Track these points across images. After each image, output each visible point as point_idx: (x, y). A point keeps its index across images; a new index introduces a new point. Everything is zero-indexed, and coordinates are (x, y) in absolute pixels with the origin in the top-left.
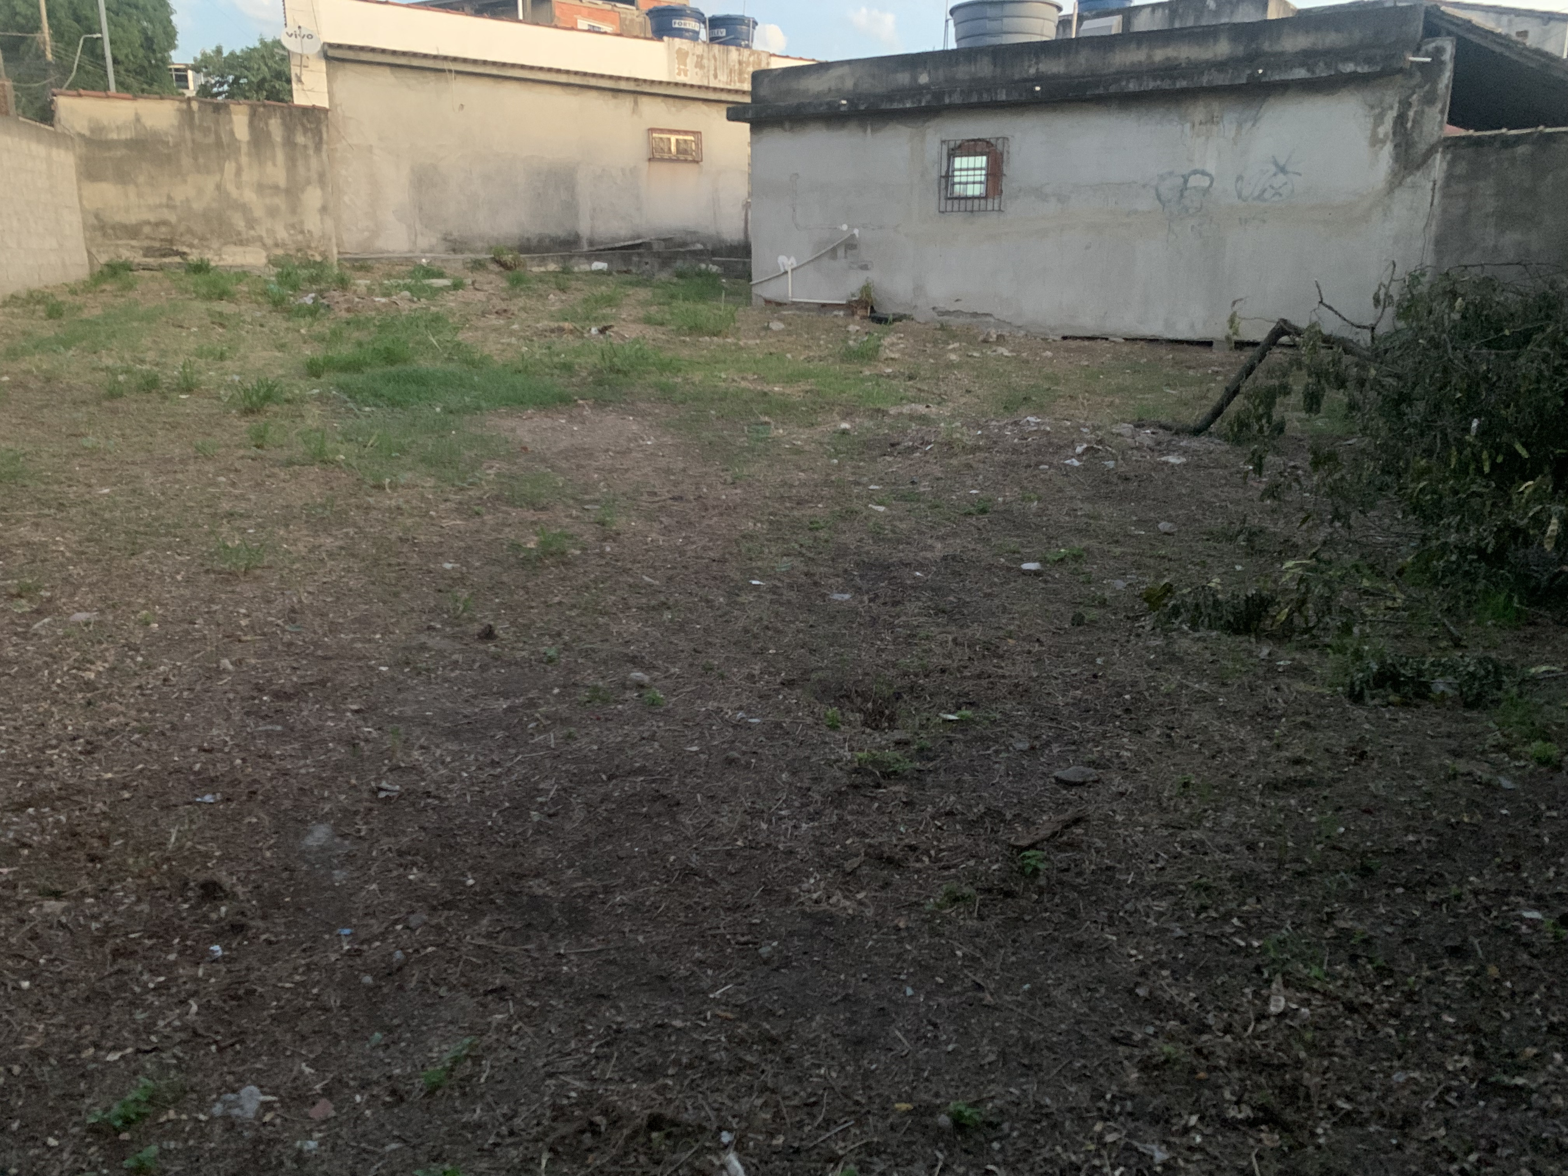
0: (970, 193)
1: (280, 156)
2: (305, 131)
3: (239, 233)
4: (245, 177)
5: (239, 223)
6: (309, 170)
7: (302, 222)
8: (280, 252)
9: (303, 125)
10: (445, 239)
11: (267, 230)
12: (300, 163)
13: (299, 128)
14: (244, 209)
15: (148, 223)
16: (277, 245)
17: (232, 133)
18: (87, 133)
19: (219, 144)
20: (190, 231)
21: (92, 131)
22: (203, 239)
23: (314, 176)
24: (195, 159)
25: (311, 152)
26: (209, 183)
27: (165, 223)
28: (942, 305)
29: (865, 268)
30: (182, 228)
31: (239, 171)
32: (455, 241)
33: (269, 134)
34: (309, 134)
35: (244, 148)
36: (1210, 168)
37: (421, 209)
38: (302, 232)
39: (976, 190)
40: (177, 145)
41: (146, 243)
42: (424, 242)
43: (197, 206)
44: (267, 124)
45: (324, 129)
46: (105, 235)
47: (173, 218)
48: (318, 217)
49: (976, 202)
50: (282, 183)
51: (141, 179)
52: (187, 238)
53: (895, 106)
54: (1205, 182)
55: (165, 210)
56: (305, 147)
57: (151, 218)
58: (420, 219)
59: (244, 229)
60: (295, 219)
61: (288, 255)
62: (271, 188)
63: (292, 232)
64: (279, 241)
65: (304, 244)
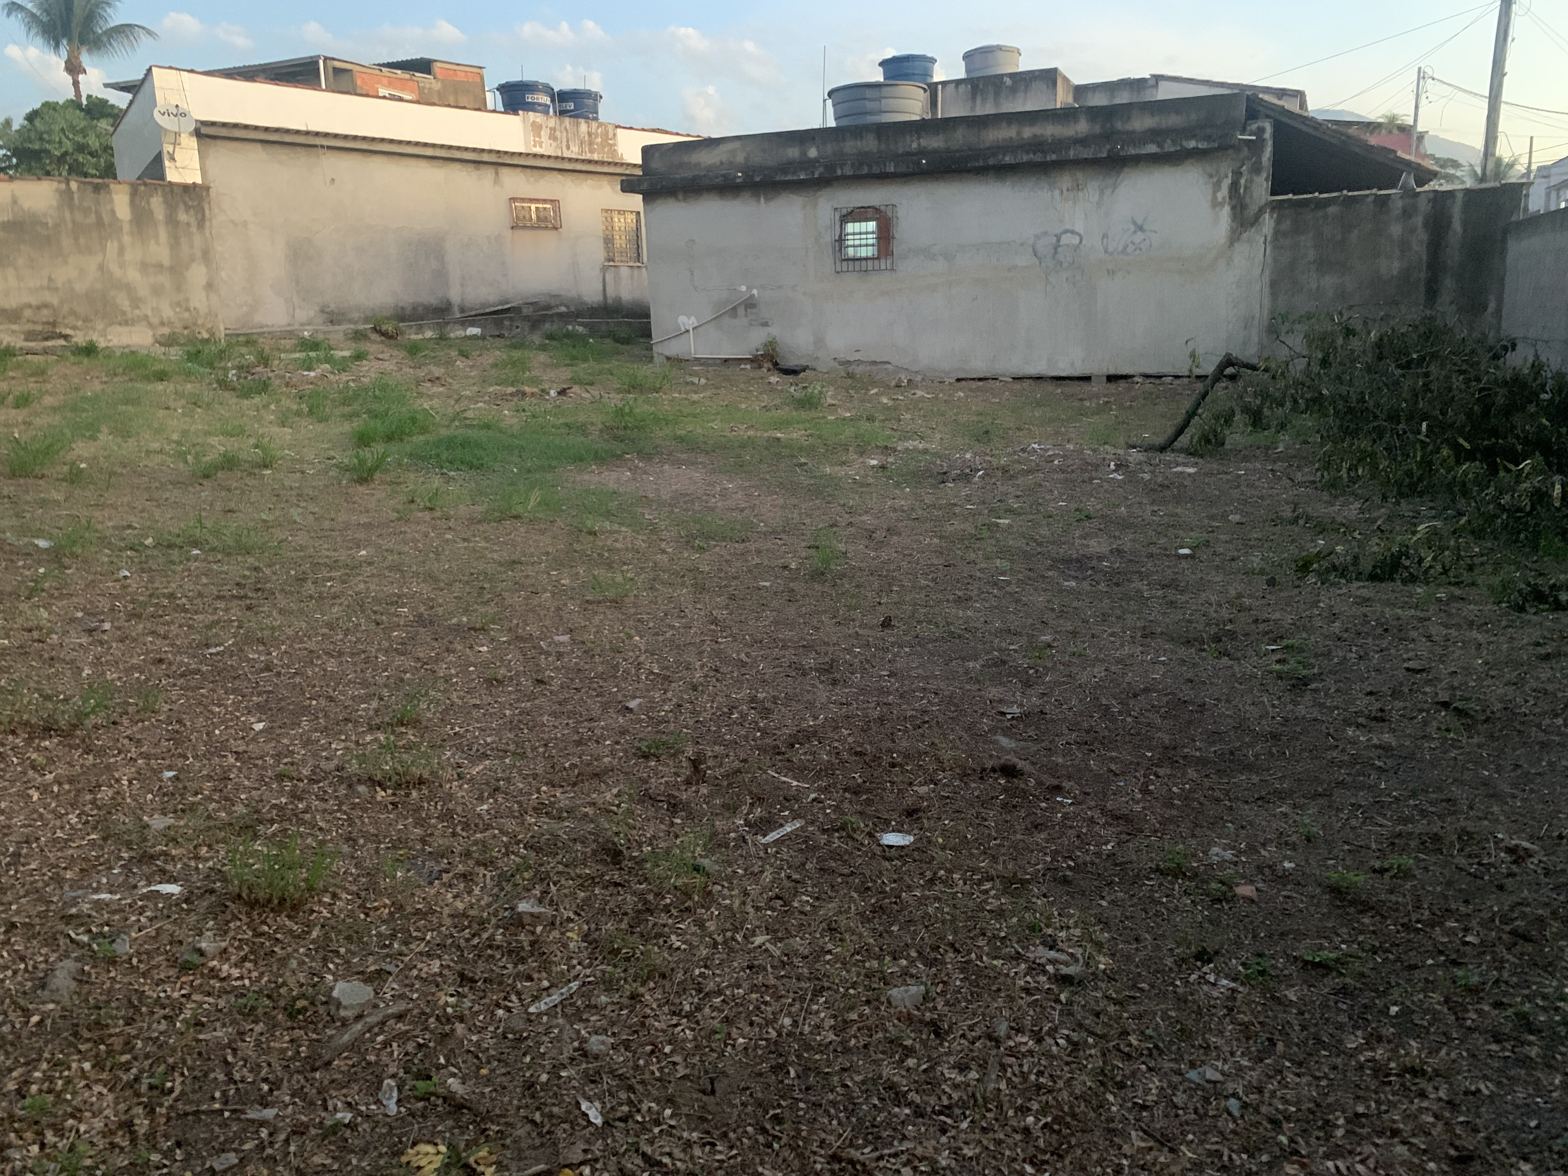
0: (864, 255)
1: (163, 234)
2: (188, 208)
3: (124, 313)
4: (128, 256)
5: (123, 302)
6: (192, 246)
7: (187, 300)
8: (166, 331)
9: (185, 203)
10: (322, 311)
11: (153, 309)
12: (183, 240)
13: (182, 206)
14: (128, 288)
15: (30, 306)
16: (162, 324)
17: (113, 212)
19: (100, 223)
20: (73, 313)
22: (87, 320)
23: (198, 253)
24: (76, 239)
25: (194, 229)
26: (92, 263)
27: (46, 306)
28: (842, 356)
29: (765, 324)
30: (65, 309)
31: (121, 251)
32: (332, 313)
33: (151, 212)
34: (192, 212)
35: (126, 227)
36: (1079, 227)
37: (297, 283)
38: (188, 309)
39: (868, 252)
40: (57, 226)
41: (29, 327)
42: (302, 315)
43: (79, 288)
44: (148, 203)
45: (206, 206)
47: (55, 301)
48: (204, 294)
49: (870, 263)
50: (166, 261)
51: (20, 262)
52: (71, 320)
53: (790, 177)
54: (1076, 240)
55: (46, 292)
56: (188, 224)
57: (33, 300)
58: (297, 292)
59: (129, 309)
60: (181, 297)
61: (175, 333)
62: (154, 266)
63: (178, 310)
64: (165, 320)
65: (190, 322)
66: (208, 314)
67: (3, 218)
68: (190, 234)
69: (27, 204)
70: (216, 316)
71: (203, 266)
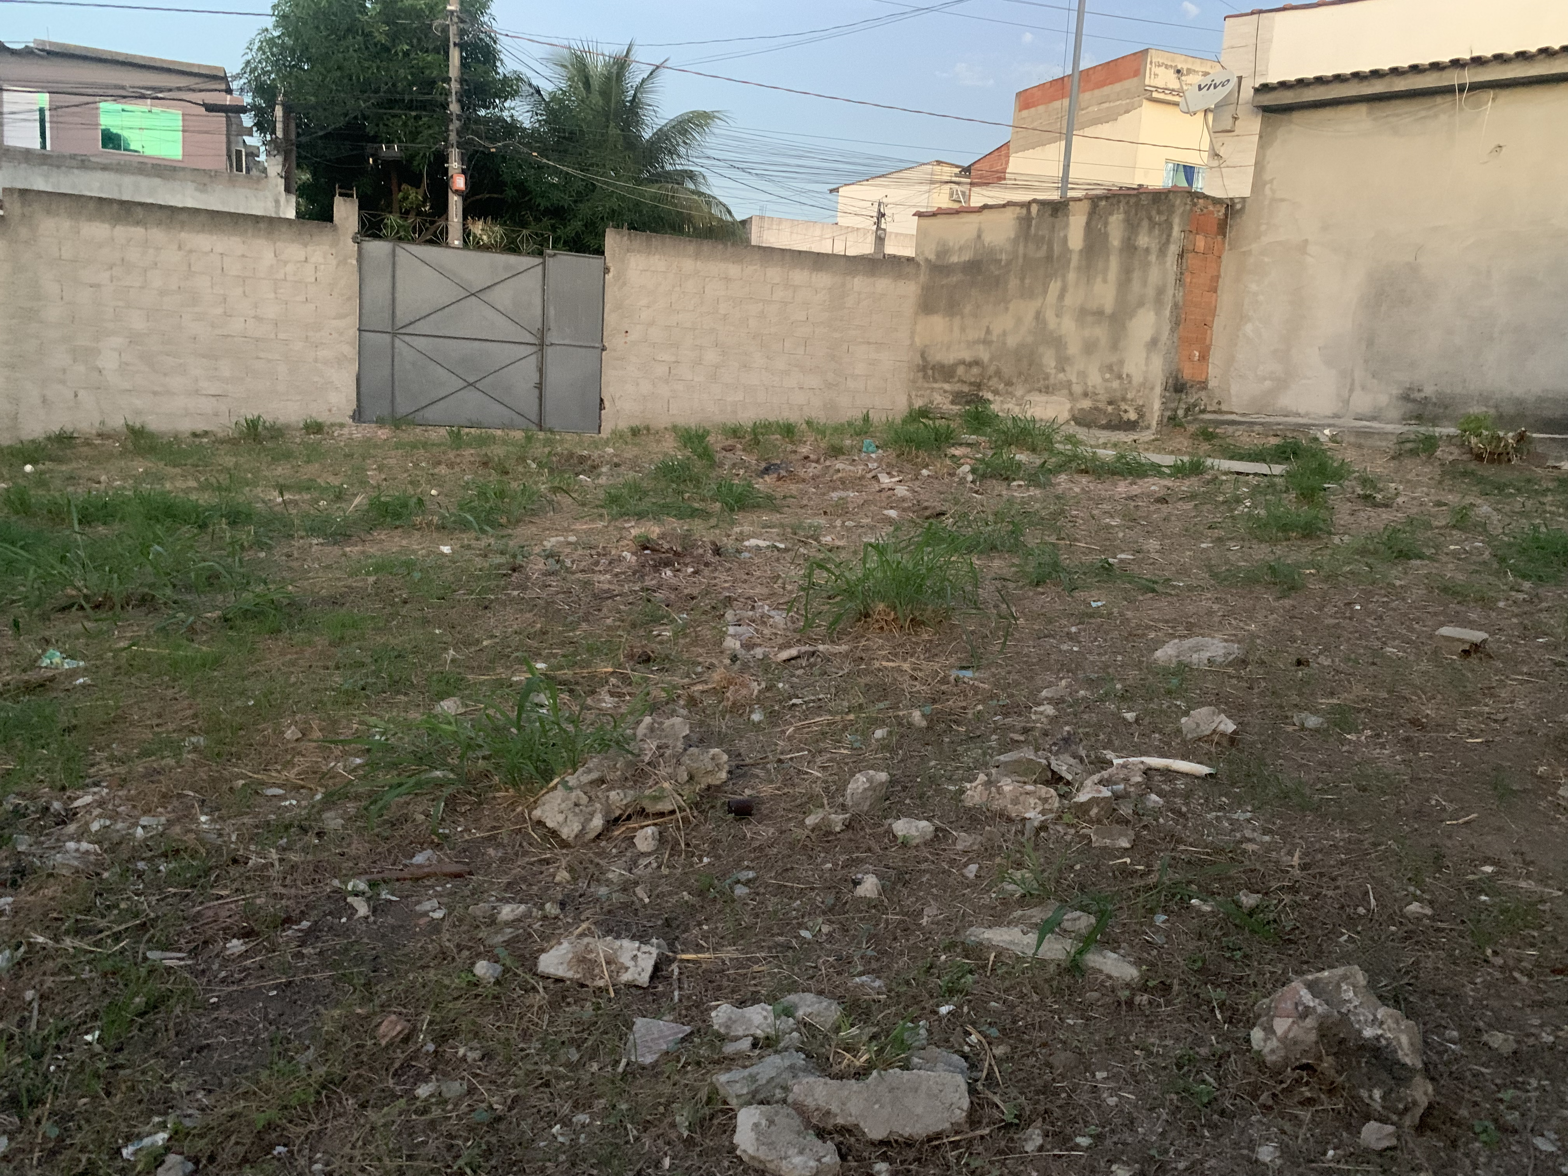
1: (1114, 266)
2: (1152, 226)
3: (1047, 377)
4: (1068, 300)
5: (1049, 361)
6: (1145, 283)
7: (1121, 362)
8: (1086, 404)
9: (1150, 219)
11: (1079, 373)
12: (1136, 275)
13: (1145, 223)
14: (1058, 343)
15: (963, 362)
16: (1086, 395)
17: (1065, 240)
18: (932, 257)
19: (1049, 258)
20: (998, 373)
21: (938, 255)
22: (1009, 383)
23: (1150, 293)
24: (1022, 279)
25: (1153, 258)
26: (1027, 309)
27: (977, 363)
30: (991, 370)
31: (1063, 291)
33: (1106, 235)
34: (1156, 231)
35: (1075, 260)
37: (1370, 343)
38: (1120, 377)
40: (1009, 263)
41: (957, 387)
42: (1362, 402)
43: (1012, 342)
44: (1106, 224)
45: (1176, 221)
46: (925, 377)
47: (985, 357)
48: (1144, 354)
50: (1109, 305)
51: (968, 309)
52: (994, 382)
55: (981, 347)
56: (1147, 250)
57: (967, 356)
58: (1366, 361)
59: (1053, 371)
60: (1114, 359)
61: (1096, 409)
62: (1094, 314)
63: (1108, 376)
64: (1090, 389)
65: (1118, 394)
66: (1143, 385)
67: (966, 257)
68: (1146, 265)
69: (988, 238)
70: (1152, 389)
71: (1152, 313)
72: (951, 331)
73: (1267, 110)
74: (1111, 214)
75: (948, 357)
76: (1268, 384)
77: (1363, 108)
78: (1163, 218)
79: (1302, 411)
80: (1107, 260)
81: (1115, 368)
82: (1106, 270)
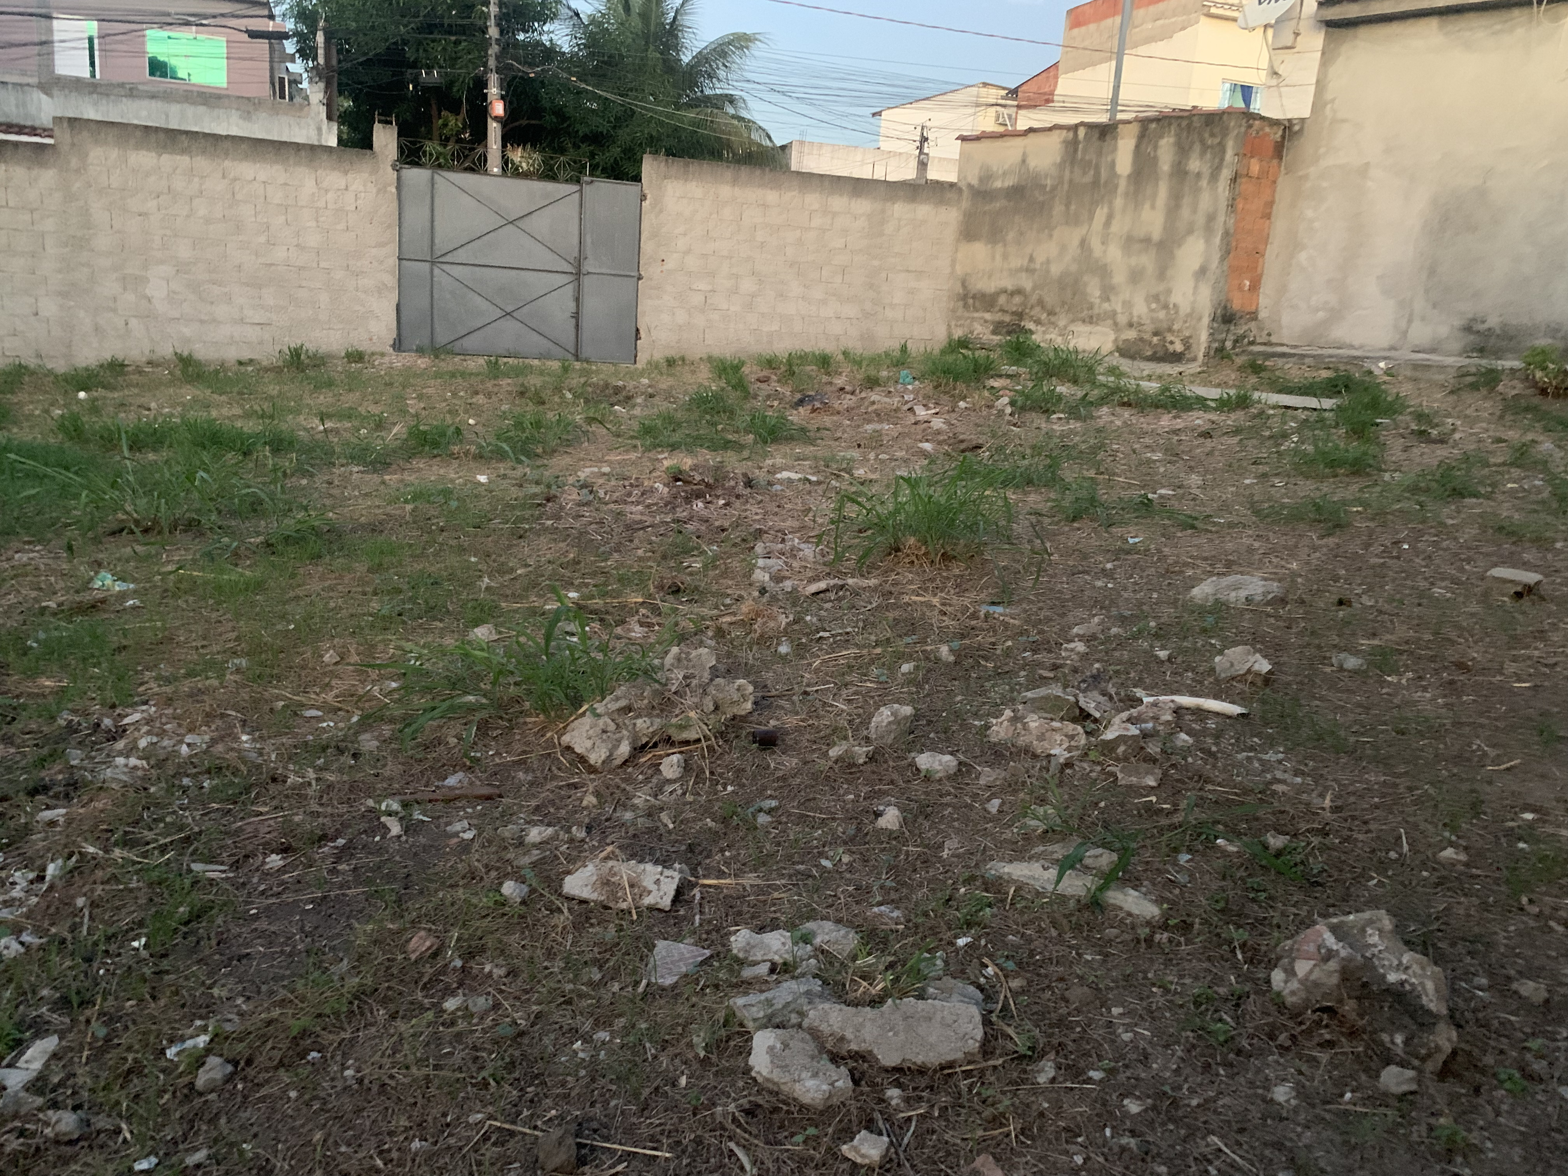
1: (1163, 191)
2: (1205, 148)
3: (1091, 307)
4: (1115, 227)
5: (1094, 290)
6: (1194, 211)
7: (1169, 291)
8: (1131, 335)
9: (1202, 142)
10: (1468, 329)
11: (1124, 303)
12: (1186, 201)
13: (1197, 147)
14: (1103, 271)
15: (1006, 291)
16: (1131, 325)
17: (1113, 164)
18: (975, 182)
19: (1096, 183)
20: (1041, 303)
21: (981, 180)
22: (1051, 313)
23: (1201, 220)
24: (1068, 205)
25: (1204, 183)
26: (1073, 236)
27: (1019, 291)
30: (1034, 299)
31: (1110, 217)
33: (1155, 159)
34: (1208, 155)
35: (1123, 184)
37: (1432, 272)
38: (1166, 307)
40: (1054, 188)
41: (999, 317)
42: (1423, 333)
43: (1055, 270)
44: (1156, 148)
46: (966, 306)
47: (1029, 286)
48: (1192, 284)
50: (1157, 232)
51: (1011, 236)
52: (1036, 312)
55: (1024, 275)
56: (1198, 175)
57: (1009, 285)
58: (1427, 291)
59: (1098, 301)
60: (1161, 287)
61: (1141, 340)
62: (1141, 241)
63: (1154, 306)
64: (1135, 319)
65: (1165, 325)
66: (1189, 315)
67: (1009, 182)
68: (1197, 191)
69: (1033, 163)
70: (1200, 319)
71: (1202, 241)
72: (993, 258)
73: (1330, 24)
74: (1161, 137)
75: (989, 286)
76: (1321, 315)
77: (1433, 22)
78: (1217, 140)
79: (1356, 343)
80: (1157, 185)
81: (1162, 298)
82: (1154, 196)
